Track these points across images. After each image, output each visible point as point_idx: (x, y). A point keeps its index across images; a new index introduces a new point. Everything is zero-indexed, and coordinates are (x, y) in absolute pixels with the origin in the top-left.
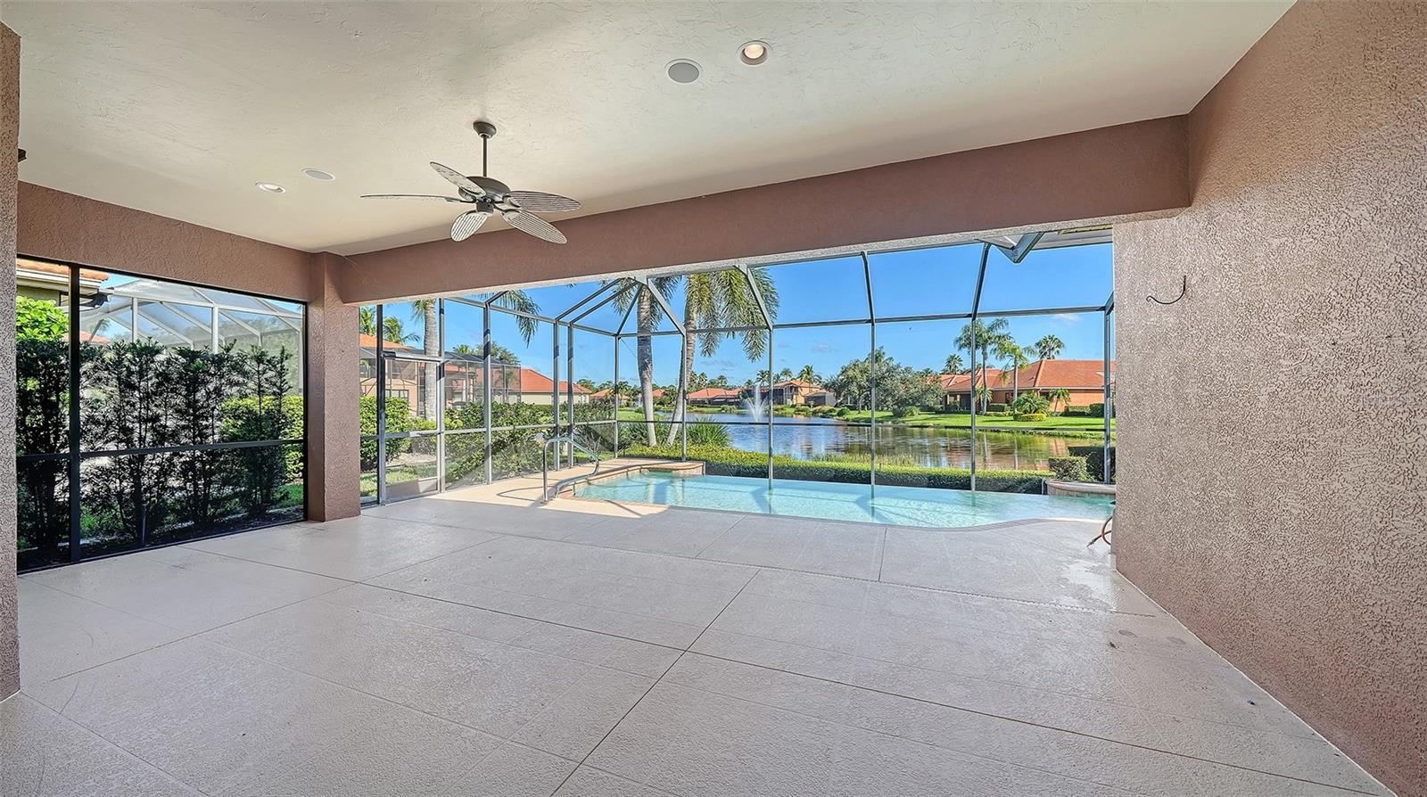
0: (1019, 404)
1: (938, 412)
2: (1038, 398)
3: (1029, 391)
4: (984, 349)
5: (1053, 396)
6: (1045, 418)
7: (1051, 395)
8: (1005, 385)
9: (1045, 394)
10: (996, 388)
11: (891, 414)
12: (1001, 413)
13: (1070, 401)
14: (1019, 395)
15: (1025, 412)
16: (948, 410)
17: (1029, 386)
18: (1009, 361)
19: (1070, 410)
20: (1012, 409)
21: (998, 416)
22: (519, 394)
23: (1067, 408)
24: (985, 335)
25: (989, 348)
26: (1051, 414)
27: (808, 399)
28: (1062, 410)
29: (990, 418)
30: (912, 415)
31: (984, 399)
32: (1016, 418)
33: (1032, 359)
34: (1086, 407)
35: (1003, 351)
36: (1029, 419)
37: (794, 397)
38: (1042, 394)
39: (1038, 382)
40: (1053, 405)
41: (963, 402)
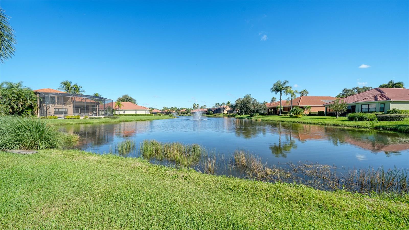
0: (293, 111)
1: (265, 115)
2: (300, 109)
3: (296, 107)
4: (281, 92)
5: (305, 108)
6: (302, 116)
7: (304, 108)
8: (288, 105)
9: (302, 107)
10: (285, 106)
11: (249, 116)
12: (286, 115)
13: (311, 110)
14: (292, 108)
15: (295, 114)
16: (269, 114)
17: (297, 105)
18: (289, 96)
19: (311, 113)
20: (290, 113)
21: (285, 116)
22: (124, 110)
23: (310, 113)
24: (281, 87)
25: (283, 91)
26: (304, 115)
27: (228, 111)
28: (308, 113)
29: (282, 117)
30: (256, 116)
31: (280, 110)
32: (291, 116)
33: (298, 95)
34: (317, 112)
35: (287, 93)
36: (296, 117)
37: (224, 111)
38: (301, 108)
39: (300, 104)
40: (305, 111)
41: (274, 111)
